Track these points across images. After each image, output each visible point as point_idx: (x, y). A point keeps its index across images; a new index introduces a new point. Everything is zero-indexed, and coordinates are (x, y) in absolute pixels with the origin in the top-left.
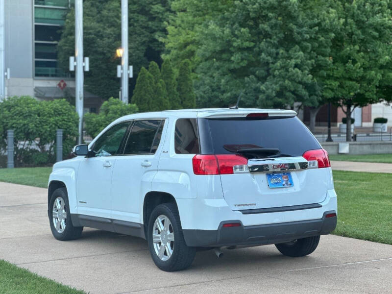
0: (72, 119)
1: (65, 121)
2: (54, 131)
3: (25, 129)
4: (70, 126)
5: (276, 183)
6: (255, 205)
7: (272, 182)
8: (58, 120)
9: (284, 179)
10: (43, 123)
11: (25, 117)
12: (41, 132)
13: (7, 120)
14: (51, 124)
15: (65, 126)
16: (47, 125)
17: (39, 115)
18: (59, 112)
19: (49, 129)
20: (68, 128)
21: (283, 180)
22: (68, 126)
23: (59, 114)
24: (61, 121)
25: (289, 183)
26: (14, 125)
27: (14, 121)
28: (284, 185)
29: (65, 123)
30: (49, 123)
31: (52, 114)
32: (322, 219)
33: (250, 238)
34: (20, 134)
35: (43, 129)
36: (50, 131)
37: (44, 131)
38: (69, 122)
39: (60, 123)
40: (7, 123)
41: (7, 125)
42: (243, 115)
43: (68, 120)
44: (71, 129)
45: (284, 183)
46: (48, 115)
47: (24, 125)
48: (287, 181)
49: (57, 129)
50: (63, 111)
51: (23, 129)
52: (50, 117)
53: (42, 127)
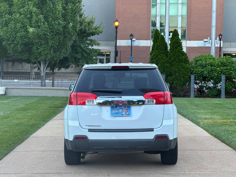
0: (233, 69)
1: (228, 69)
2: (220, 76)
3: (202, 74)
4: (231, 73)
5: (117, 113)
6: (100, 126)
7: (114, 112)
8: (223, 69)
9: (125, 111)
10: (213, 71)
11: (203, 67)
12: (212, 76)
13: (193, 69)
14: (218, 72)
15: (227, 73)
16: (216, 72)
17: (211, 66)
18: (225, 64)
19: (216, 75)
20: (230, 74)
21: (123, 111)
22: (230, 73)
23: (225, 66)
24: (225, 70)
25: (128, 113)
26: (197, 72)
27: (197, 69)
28: (123, 115)
29: (228, 71)
30: (217, 71)
31: (220, 66)
32: (153, 139)
33: (94, 148)
34: (200, 77)
35: (213, 74)
36: (218, 76)
37: (213, 76)
38: (231, 70)
39: (225, 71)
40: (194, 70)
41: (193, 72)
42: (109, 67)
43: (230, 69)
44: (231, 75)
45: (124, 113)
46: (217, 66)
47: (202, 72)
48: (126, 112)
49: (222, 75)
50: (228, 63)
51: (201, 75)
52: (218, 67)
53: (212, 73)
